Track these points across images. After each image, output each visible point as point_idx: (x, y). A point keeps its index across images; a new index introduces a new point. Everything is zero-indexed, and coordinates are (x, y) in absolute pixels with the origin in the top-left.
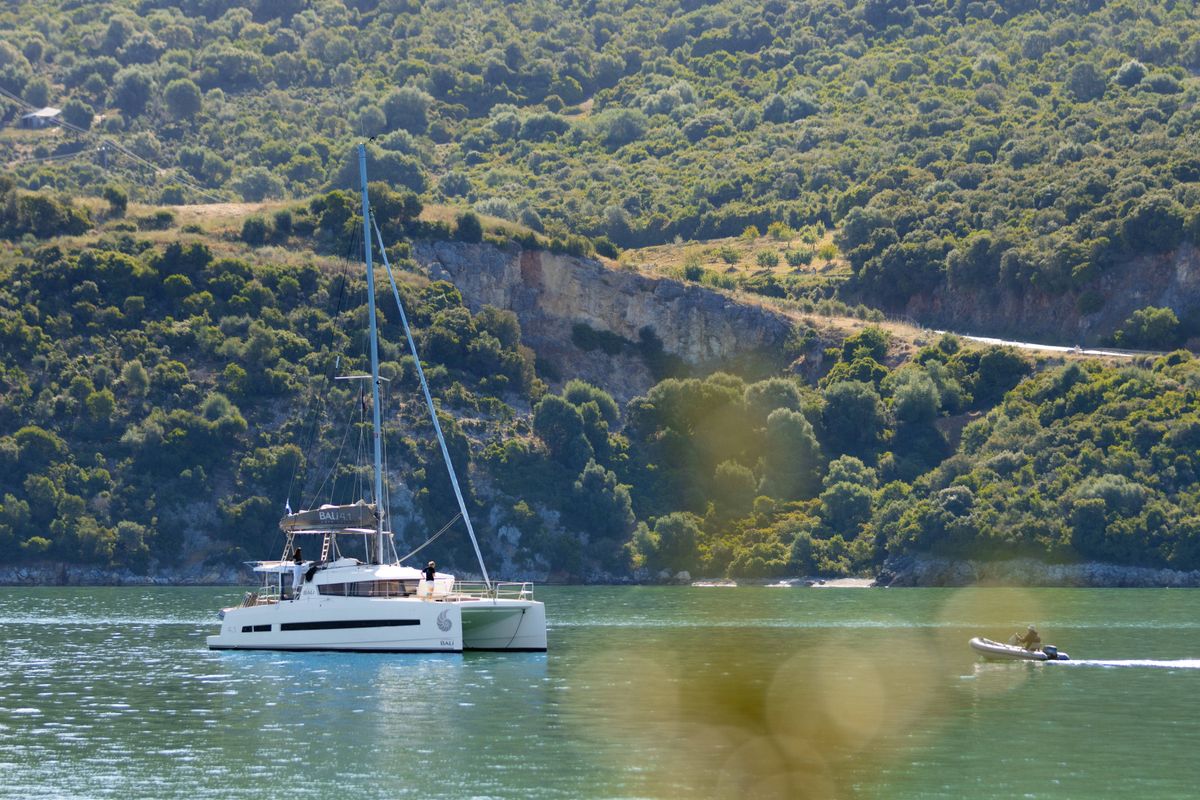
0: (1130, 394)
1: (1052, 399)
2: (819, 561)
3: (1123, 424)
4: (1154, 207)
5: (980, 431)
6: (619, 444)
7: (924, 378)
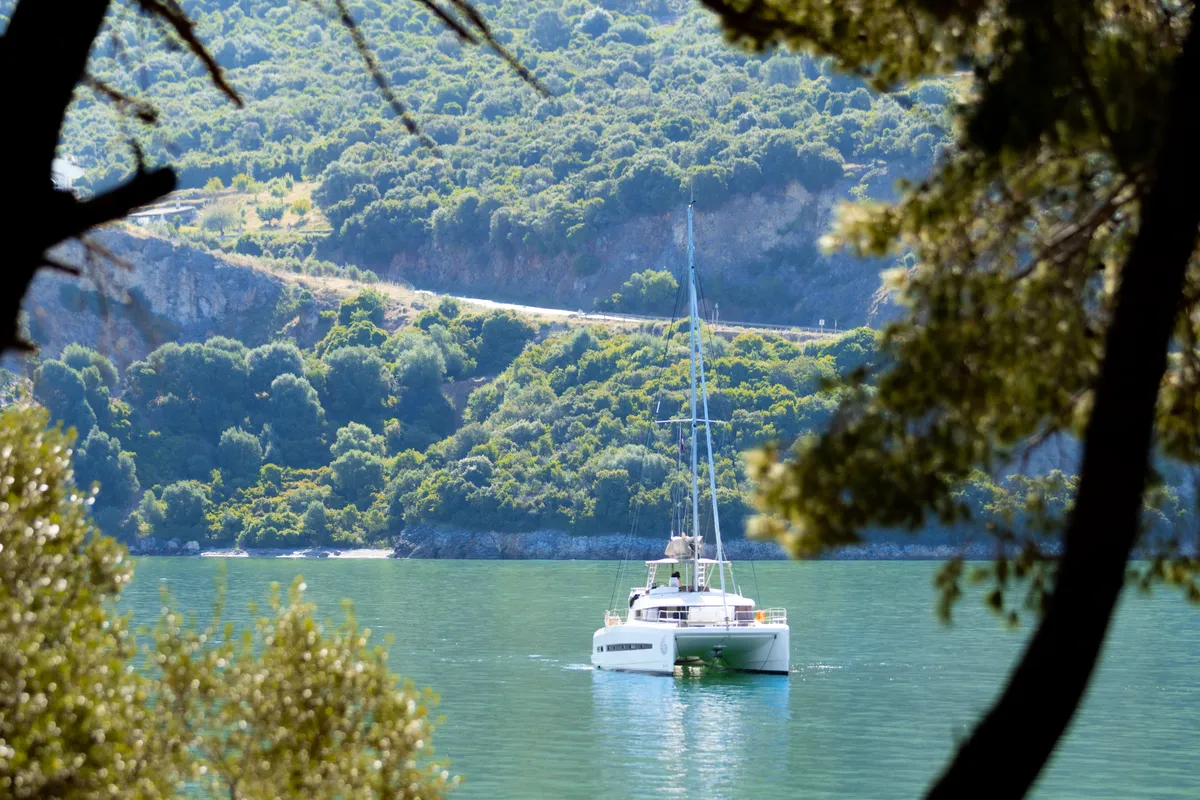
0: (644, 362)
1: (563, 367)
2: (333, 531)
3: (640, 393)
4: (649, 168)
5: (488, 398)
6: (120, 410)
7: (428, 343)
